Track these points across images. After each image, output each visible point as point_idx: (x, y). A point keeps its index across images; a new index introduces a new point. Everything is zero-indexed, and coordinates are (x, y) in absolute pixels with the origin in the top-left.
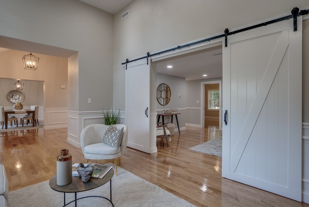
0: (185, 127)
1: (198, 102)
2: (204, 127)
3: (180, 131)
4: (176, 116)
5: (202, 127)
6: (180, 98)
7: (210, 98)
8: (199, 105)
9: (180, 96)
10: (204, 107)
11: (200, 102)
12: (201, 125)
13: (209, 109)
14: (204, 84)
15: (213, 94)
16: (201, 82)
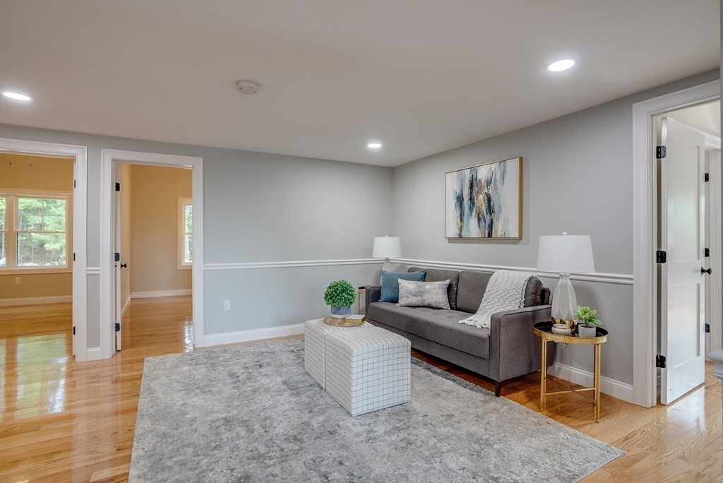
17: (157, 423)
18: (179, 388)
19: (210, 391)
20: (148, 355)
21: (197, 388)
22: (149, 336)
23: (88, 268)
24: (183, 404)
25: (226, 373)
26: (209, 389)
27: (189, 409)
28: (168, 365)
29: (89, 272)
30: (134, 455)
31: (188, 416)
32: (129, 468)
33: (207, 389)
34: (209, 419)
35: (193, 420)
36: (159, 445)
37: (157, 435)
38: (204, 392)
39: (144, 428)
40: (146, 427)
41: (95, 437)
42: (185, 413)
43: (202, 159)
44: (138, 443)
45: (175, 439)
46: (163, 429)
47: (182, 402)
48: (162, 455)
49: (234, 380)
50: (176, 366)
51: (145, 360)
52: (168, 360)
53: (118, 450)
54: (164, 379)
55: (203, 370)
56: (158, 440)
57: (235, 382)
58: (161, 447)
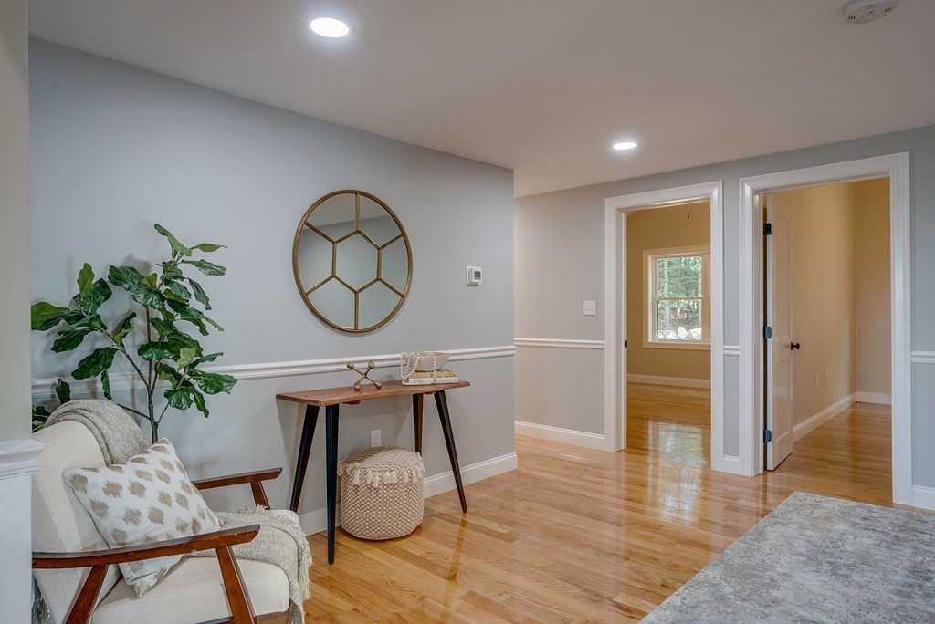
0: (513, 456)
1: (589, 307)
2: (623, 445)
3: (464, 484)
4: (440, 397)
5: (612, 449)
6: (475, 285)
7: (655, 293)
8: (594, 326)
9: (478, 275)
10: (623, 339)
11: (600, 307)
12: (608, 437)
13: (650, 341)
14: (620, 210)
15: (666, 276)
16: (606, 199)
17: (728, 579)
18: (802, 550)
19: (847, 577)
20: (804, 489)
21: (828, 562)
22: (832, 462)
23: (726, 347)
24: (785, 574)
25: (908, 563)
26: (849, 572)
27: (786, 584)
28: (817, 512)
29: (726, 352)
30: (670, 599)
31: (775, 593)
32: (653, 609)
33: (844, 571)
34: (803, 613)
35: (776, 602)
36: (704, 606)
37: (713, 593)
38: (835, 574)
39: (708, 576)
40: (711, 577)
41: (656, 559)
42: (776, 587)
43: (906, 155)
44: (686, 589)
45: (729, 610)
46: (728, 590)
47: (786, 571)
48: (696, 619)
49: (911, 581)
50: (827, 518)
51: (793, 494)
52: (824, 505)
53: (663, 585)
54: (792, 530)
55: (867, 541)
56: (709, 599)
57: (911, 585)
58: (704, 609)
